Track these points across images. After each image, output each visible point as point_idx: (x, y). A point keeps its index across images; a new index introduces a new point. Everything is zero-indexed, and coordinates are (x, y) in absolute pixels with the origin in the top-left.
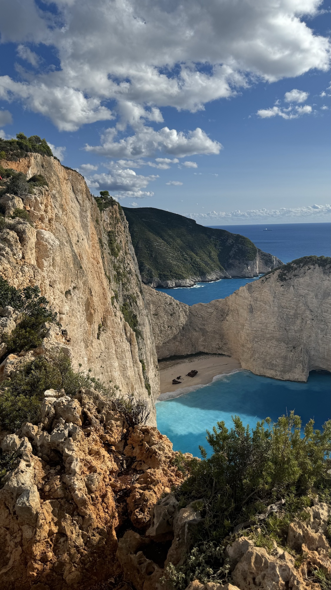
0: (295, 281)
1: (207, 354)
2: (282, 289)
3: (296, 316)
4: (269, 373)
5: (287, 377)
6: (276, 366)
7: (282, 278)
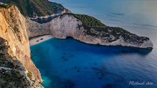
0: (63, 18)
1: (46, 35)
2: (61, 20)
3: (63, 26)
4: (59, 38)
5: (62, 38)
6: (60, 36)
7: (60, 18)
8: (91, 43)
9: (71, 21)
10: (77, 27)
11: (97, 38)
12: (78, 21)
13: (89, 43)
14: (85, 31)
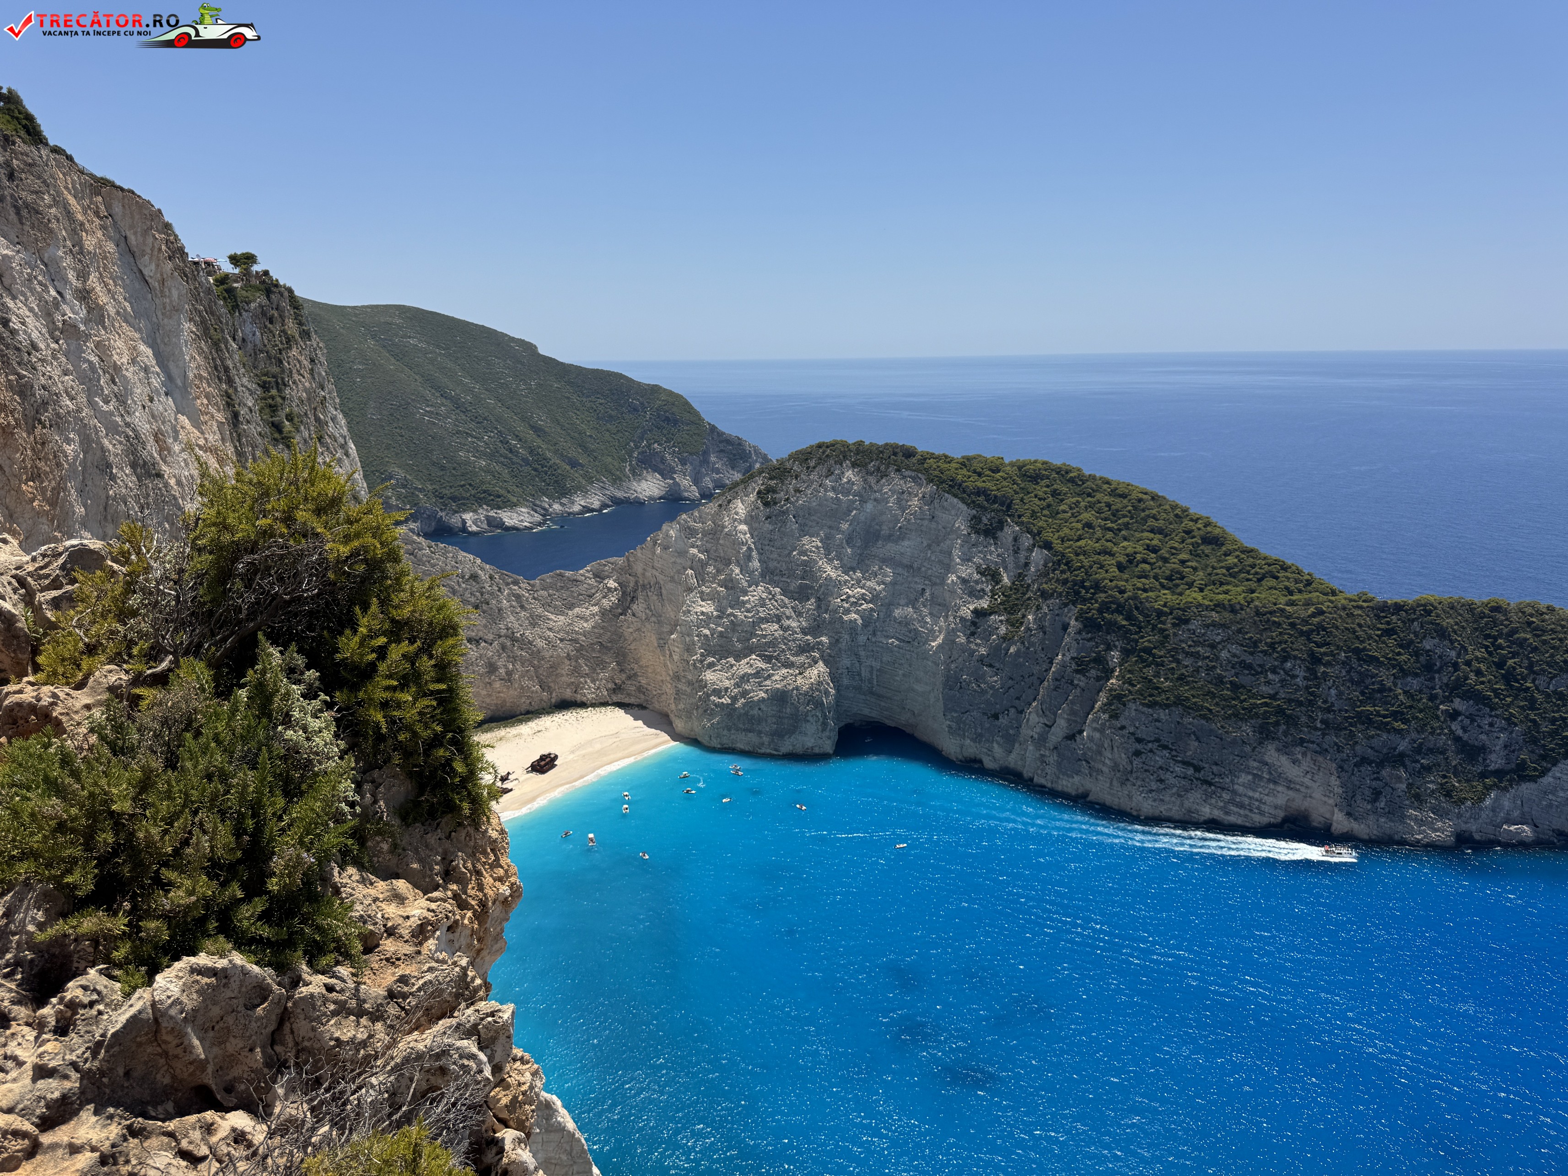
0: (799, 505)
2: (768, 526)
4: (744, 742)
5: (786, 747)
6: (760, 720)
7: (766, 497)
8: (1207, 812)
9: (896, 542)
10: (979, 613)
11: (1284, 749)
12: (991, 532)
13: (1171, 807)
14: (1100, 661)
